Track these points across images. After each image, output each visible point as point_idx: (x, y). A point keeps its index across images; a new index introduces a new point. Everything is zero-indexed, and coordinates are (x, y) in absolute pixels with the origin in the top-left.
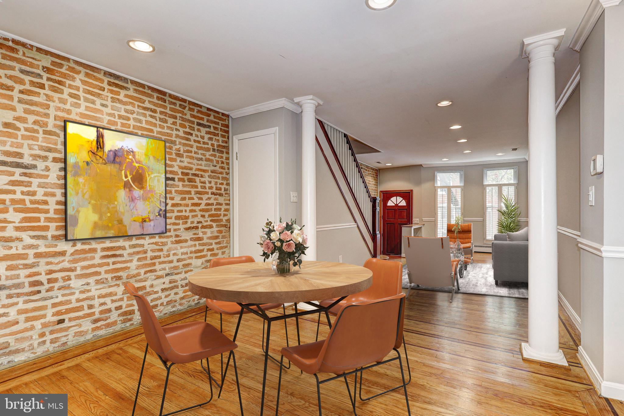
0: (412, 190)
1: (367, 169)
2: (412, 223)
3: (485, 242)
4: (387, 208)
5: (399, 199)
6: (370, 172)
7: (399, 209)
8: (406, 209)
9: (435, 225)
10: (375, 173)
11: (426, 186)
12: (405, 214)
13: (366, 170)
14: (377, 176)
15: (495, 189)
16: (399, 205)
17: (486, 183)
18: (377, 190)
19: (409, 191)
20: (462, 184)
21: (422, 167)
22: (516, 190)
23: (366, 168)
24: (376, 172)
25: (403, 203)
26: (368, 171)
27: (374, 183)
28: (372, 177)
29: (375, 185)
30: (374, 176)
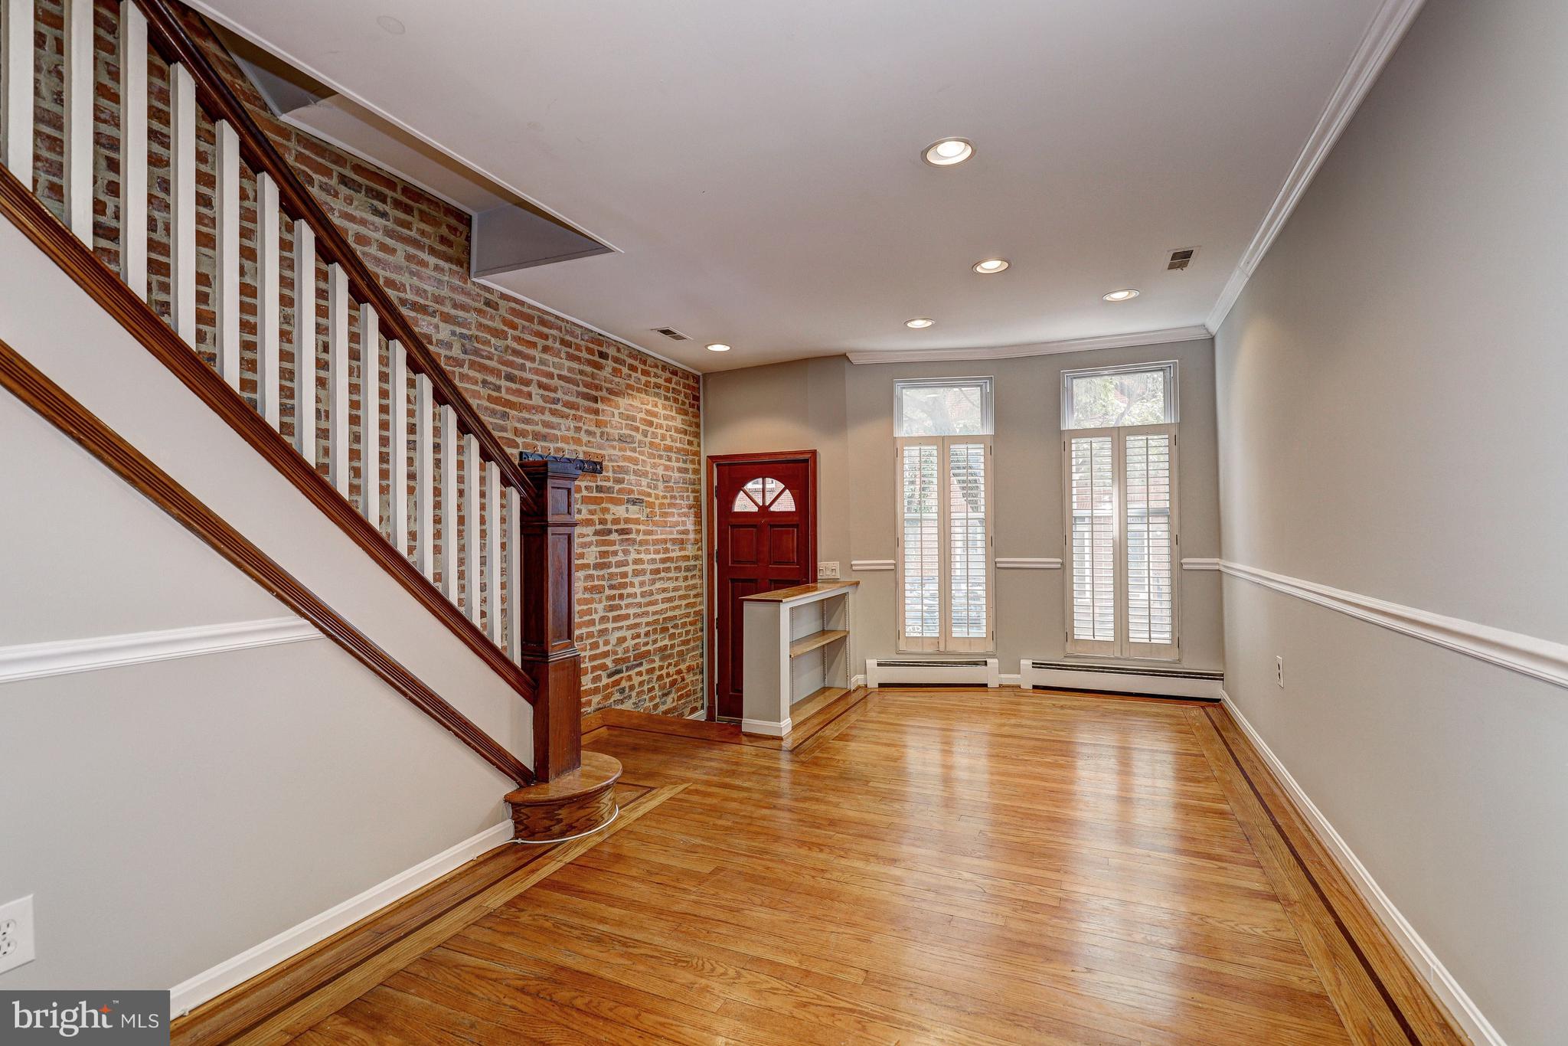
0: (814, 453)
1: (641, 366)
2: (815, 580)
3: (1069, 648)
4: (733, 521)
5: (774, 485)
6: (653, 380)
7: (772, 526)
8: (797, 526)
9: (897, 583)
10: (686, 386)
11: (862, 436)
12: (792, 541)
13: (633, 368)
14: (696, 398)
15: (1103, 448)
16: (772, 509)
17: (1069, 423)
18: (697, 454)
19: (807, 456)
20: (989, 431)
21: (847, 364)
22: (1175, 448)
23: (629, 361)
24: (691, 382)
25: (786, 503)
26: (645, 373)
27: (678, 422)
28: (667, 398)
29: (685, 432)
30: (681, 398)
